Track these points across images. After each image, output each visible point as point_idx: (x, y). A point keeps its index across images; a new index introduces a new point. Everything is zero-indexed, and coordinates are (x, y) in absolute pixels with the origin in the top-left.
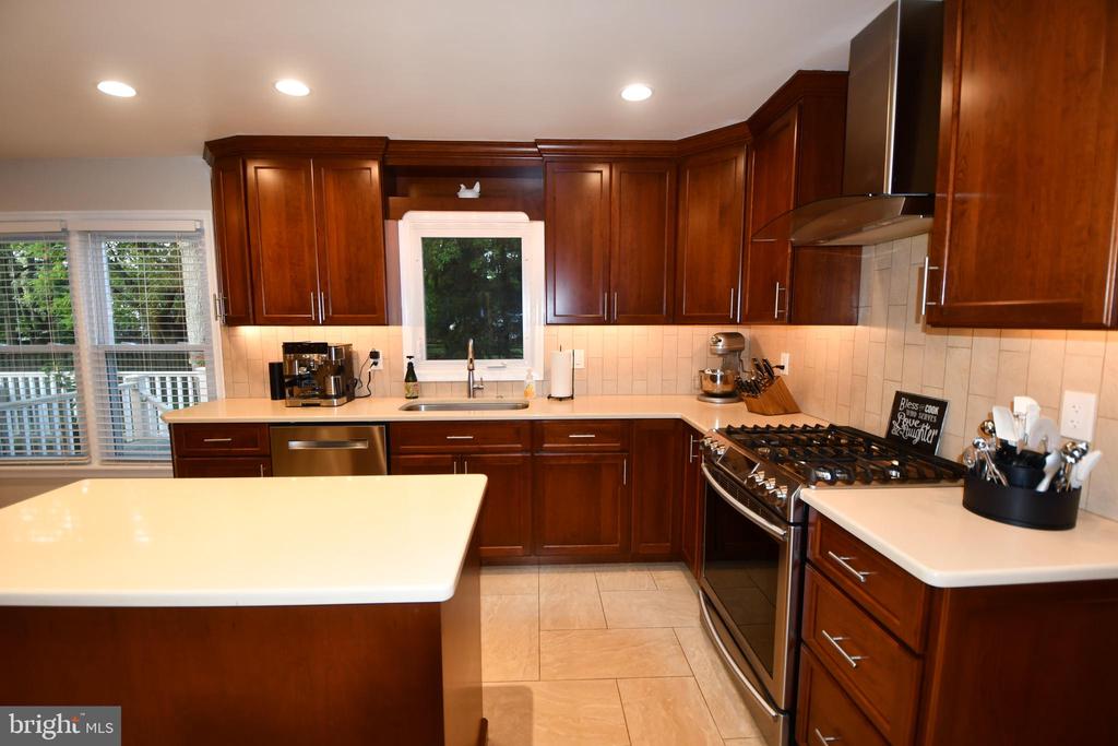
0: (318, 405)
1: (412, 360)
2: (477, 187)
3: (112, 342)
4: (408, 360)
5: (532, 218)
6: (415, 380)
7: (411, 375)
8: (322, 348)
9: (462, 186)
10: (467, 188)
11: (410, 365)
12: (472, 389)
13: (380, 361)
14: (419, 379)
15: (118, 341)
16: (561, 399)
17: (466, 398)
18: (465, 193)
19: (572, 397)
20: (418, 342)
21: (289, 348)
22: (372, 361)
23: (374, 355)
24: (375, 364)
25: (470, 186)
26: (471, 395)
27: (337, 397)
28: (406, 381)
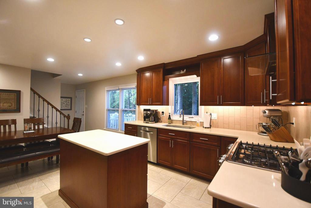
0: (148, 123)
1: (170, 114)
2: (185, 70)
3: (124, 108)
4: (169, 114)
5: (197, 76)
7: (170, 118)
11: (170, 115)
12: (184, 122)
13: (164, 114)
14: (172, 119)
15: (125, 108)
17: (182, 125)
18: (182, 72)
19: (210, 128)
20: (172, 110)
24: (163, 115)
25: (183, 70)
26: (183, 124)
27: (152, 121)
28: (168, 119)
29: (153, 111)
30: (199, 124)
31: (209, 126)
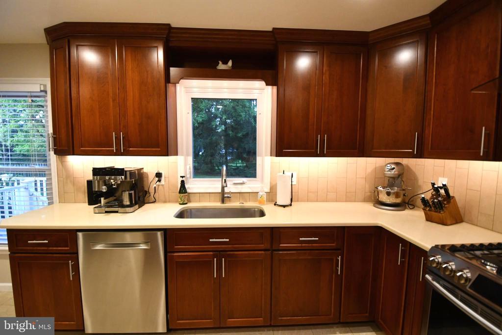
0: (117, 212)
1: (184, 179)
2: (230, 63)
4: (181, 179)
5: (268, 84)
6: (186, 192)
7: (183, 189)
8: (120, 172)
9: (220, 62)
10: (223, 63)
11: (183, 182)
12: (224, 197)
13: (163, 179)
14: (189, 191)
16: (284, 206)
17: (219, 203)
18: (221, 66)
19: (291, 205)
20: (188, 167)
21: (96, 171)
22: (157, 179)
23: (159, 175)
24: (159, 181)
25: (225, 63)
26: (223, 202)
27: (131, 206)
28: (180, 193)
29: (132, 173)
30: (265, 199)
31: (288, 202)
